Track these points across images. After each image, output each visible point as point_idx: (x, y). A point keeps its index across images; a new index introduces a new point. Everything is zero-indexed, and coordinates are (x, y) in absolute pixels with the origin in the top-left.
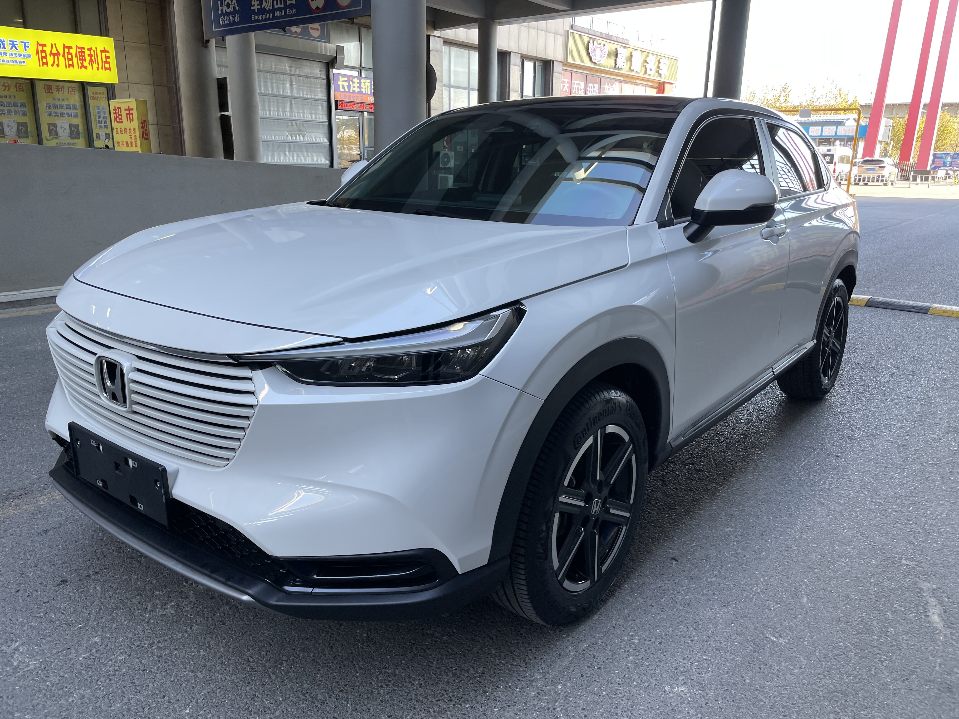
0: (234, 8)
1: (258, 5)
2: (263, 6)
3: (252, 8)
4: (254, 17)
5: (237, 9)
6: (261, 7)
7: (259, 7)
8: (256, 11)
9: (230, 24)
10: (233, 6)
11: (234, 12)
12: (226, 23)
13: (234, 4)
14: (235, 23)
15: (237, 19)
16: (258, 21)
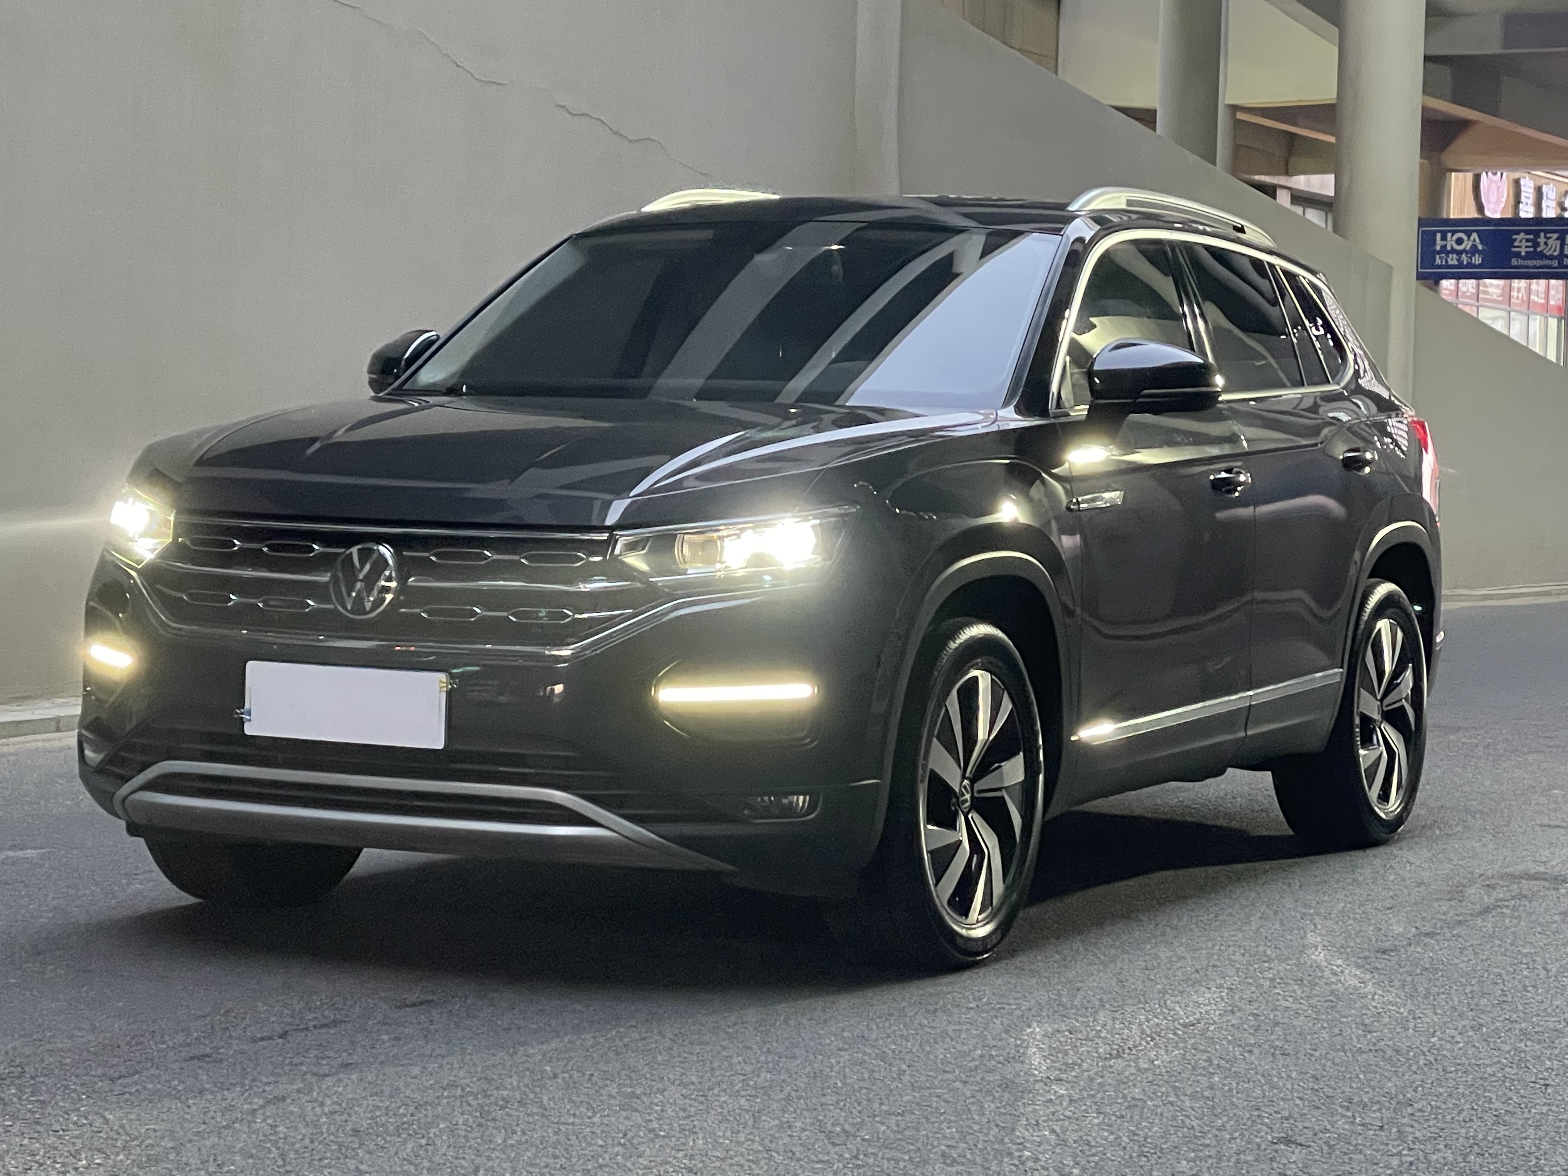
0: (1474, 246)
1: (1527, 247)
2: (1539, 249)
3: (1514, 249)
4: (1514, 262)
5: (1480, 247)
6: (1535, 250)
7: (1532, 249)
8: (1523, 254)
9: (1460, 265)
10: (1470, 244)
11: (1474, 250)
12: (1450, 262)
13: (1474, 240)
14: (1470, 265)
15: (1477, 260)
16: (1528, 267)
